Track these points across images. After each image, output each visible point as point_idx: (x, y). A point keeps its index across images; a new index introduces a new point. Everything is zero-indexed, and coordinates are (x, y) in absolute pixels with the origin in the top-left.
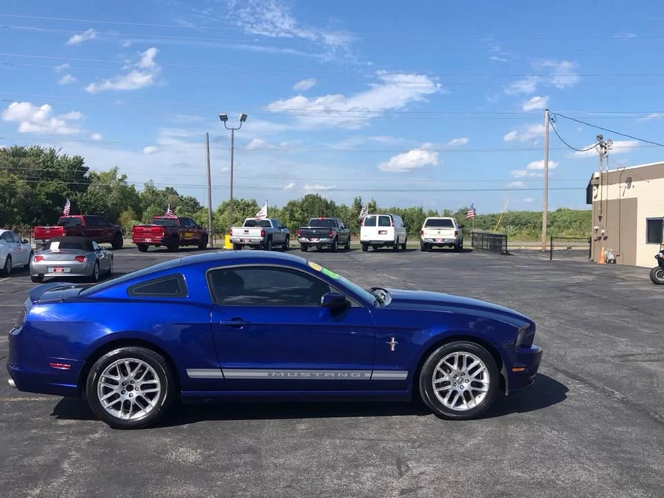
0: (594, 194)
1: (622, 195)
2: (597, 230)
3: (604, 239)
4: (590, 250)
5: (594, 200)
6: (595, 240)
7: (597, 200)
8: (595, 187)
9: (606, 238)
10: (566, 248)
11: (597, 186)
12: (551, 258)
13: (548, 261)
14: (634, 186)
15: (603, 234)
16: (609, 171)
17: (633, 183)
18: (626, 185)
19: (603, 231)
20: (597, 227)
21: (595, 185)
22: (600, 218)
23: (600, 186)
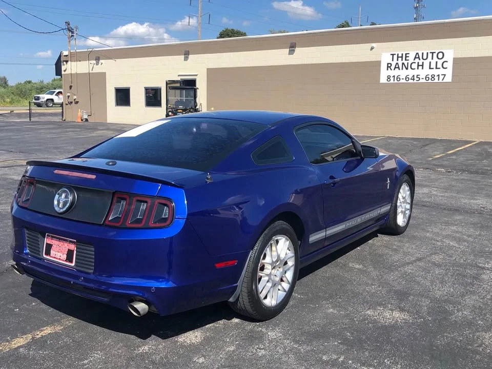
0: (63, 68)
1: (90, 70)
2: (69, 96)
3: (75, 103)
4: (63, 112)
5: (63, 73)
6: (67, 104)
7: (66, 73)
8: (65, 63)
9: (77, 102)
10: (9, 112)
11: (67, 62)
12: (30, 120)
13: (28, 122)
14: (102, 64)
15: (75, 100)
16: (77, 51)
17: (101, 61)
18: (95, 62)
19: (75, 97)
20: (69, 94)
21: (65, 61)
22: (71, 87)
23: (69, 62)
